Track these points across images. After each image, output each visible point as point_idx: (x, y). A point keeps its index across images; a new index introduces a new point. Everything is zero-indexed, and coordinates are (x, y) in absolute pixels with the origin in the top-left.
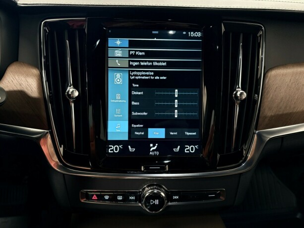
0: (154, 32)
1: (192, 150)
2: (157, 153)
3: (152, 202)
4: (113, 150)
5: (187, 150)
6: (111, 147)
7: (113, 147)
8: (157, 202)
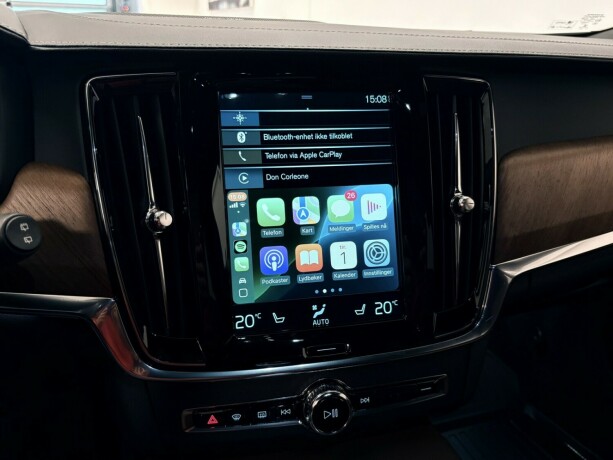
0: (304, 97)
1: (388, 310)
2: (327, 321)
3: (326, 414)
4: (243, 324)
5: (379, 311)
6: (240, 319)
7: (244, 319)
8: (335, 413)
